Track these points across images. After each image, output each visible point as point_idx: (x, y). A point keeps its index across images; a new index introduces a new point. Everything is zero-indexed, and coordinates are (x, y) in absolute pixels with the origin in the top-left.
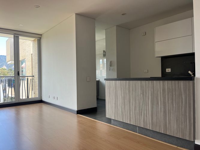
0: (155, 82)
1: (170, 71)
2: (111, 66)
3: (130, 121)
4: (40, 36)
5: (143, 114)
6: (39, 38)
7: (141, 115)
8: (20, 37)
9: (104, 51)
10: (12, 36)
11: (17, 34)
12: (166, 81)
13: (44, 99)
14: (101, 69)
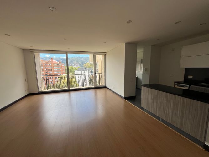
0: (177, 96)
1: (192, 78)
2: (146, 71)
3: (156, 113)
4: (105, 53)
5: (165, 112)
6: (105, 54)
7: (164, 113)
8: (96, 55)
9: (142, 60)
10: (93, 55)
11: (95, 54)
12: (186, 98)
13: (107, 86)
14: (139, 70)
